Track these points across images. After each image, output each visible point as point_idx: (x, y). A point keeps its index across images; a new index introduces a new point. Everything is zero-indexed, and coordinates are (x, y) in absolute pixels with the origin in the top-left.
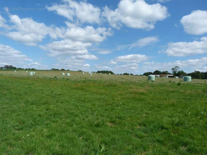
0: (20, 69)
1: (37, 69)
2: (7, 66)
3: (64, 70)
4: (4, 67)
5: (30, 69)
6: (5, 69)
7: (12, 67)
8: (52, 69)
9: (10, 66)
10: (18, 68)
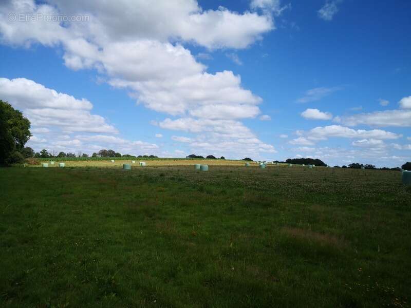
0: (128, 156)
1: (159, 157)
2: (105, 150)
3: (214, 158)
4: (99, 154)
5: (147, 156)
6: (100, 156)
7: (113, 152)
8: (190, 156)
9: (110, 151)
10: (123, 156)
